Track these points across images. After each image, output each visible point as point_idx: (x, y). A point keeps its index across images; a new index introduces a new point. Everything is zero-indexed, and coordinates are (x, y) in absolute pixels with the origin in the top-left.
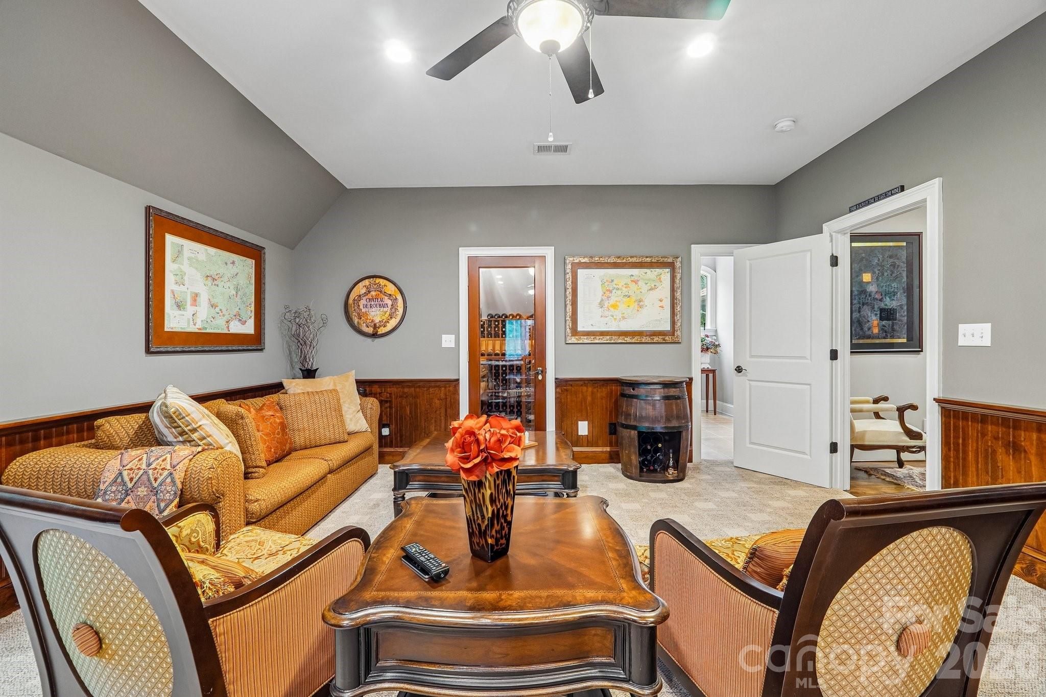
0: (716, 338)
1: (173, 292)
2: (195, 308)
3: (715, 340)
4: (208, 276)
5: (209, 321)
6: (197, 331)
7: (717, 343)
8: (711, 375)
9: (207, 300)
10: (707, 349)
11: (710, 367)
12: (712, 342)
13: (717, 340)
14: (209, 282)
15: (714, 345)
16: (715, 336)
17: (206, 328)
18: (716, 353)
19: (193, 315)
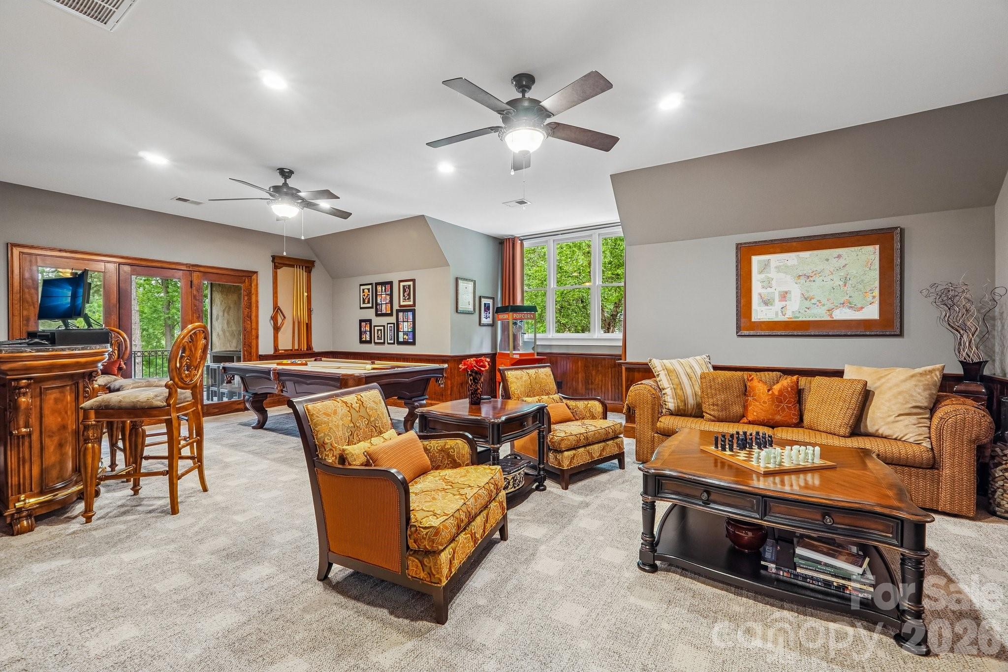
1: (760, 294)
2: (784, 303)
4: (800, 276)
5: (802, 311)
6: (787, 320)
9: (799, 295)
14: (802, 280)
17: (799, 317)
19: (782, 308)
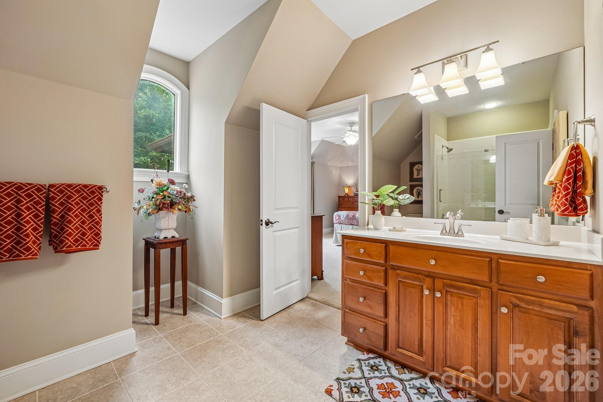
0: (187, 187)
3: (186, 189)
7: (189, 195)
8: (178, 249)
10: (172, 205)
11: (177, 236)
12: (181, 192)
13: (189, 189)
15: (184, 197)
16: (186, 183)
18: (188, 210)
